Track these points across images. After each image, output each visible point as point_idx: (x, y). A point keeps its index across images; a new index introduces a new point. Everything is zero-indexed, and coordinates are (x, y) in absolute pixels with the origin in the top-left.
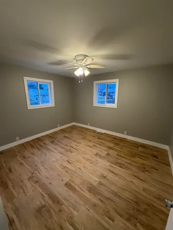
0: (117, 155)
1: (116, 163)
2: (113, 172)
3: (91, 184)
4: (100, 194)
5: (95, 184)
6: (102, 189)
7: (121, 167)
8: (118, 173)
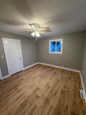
0: (36, 106)
1: (26, 102)
2: (20, 96)
3: (18, 86)
4: (12, 89)
5: (18, 87)
6: (14, 90)
7: (21, 105)
8: (18, 101)
